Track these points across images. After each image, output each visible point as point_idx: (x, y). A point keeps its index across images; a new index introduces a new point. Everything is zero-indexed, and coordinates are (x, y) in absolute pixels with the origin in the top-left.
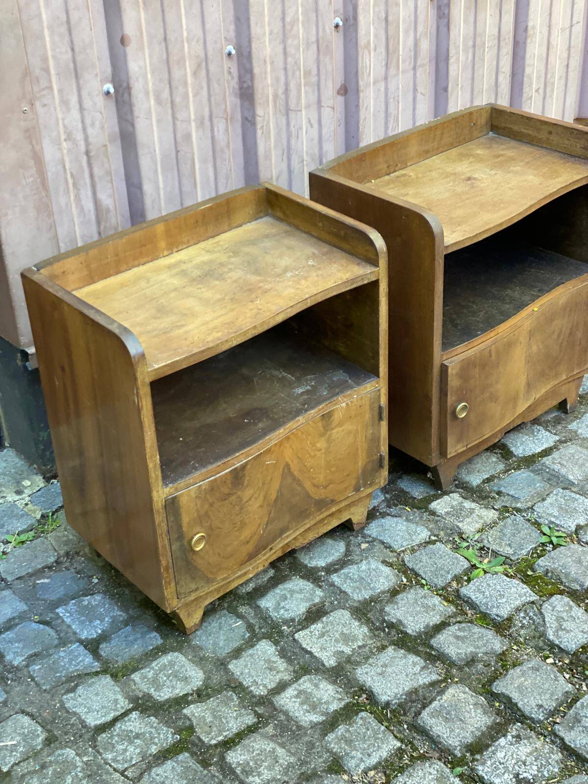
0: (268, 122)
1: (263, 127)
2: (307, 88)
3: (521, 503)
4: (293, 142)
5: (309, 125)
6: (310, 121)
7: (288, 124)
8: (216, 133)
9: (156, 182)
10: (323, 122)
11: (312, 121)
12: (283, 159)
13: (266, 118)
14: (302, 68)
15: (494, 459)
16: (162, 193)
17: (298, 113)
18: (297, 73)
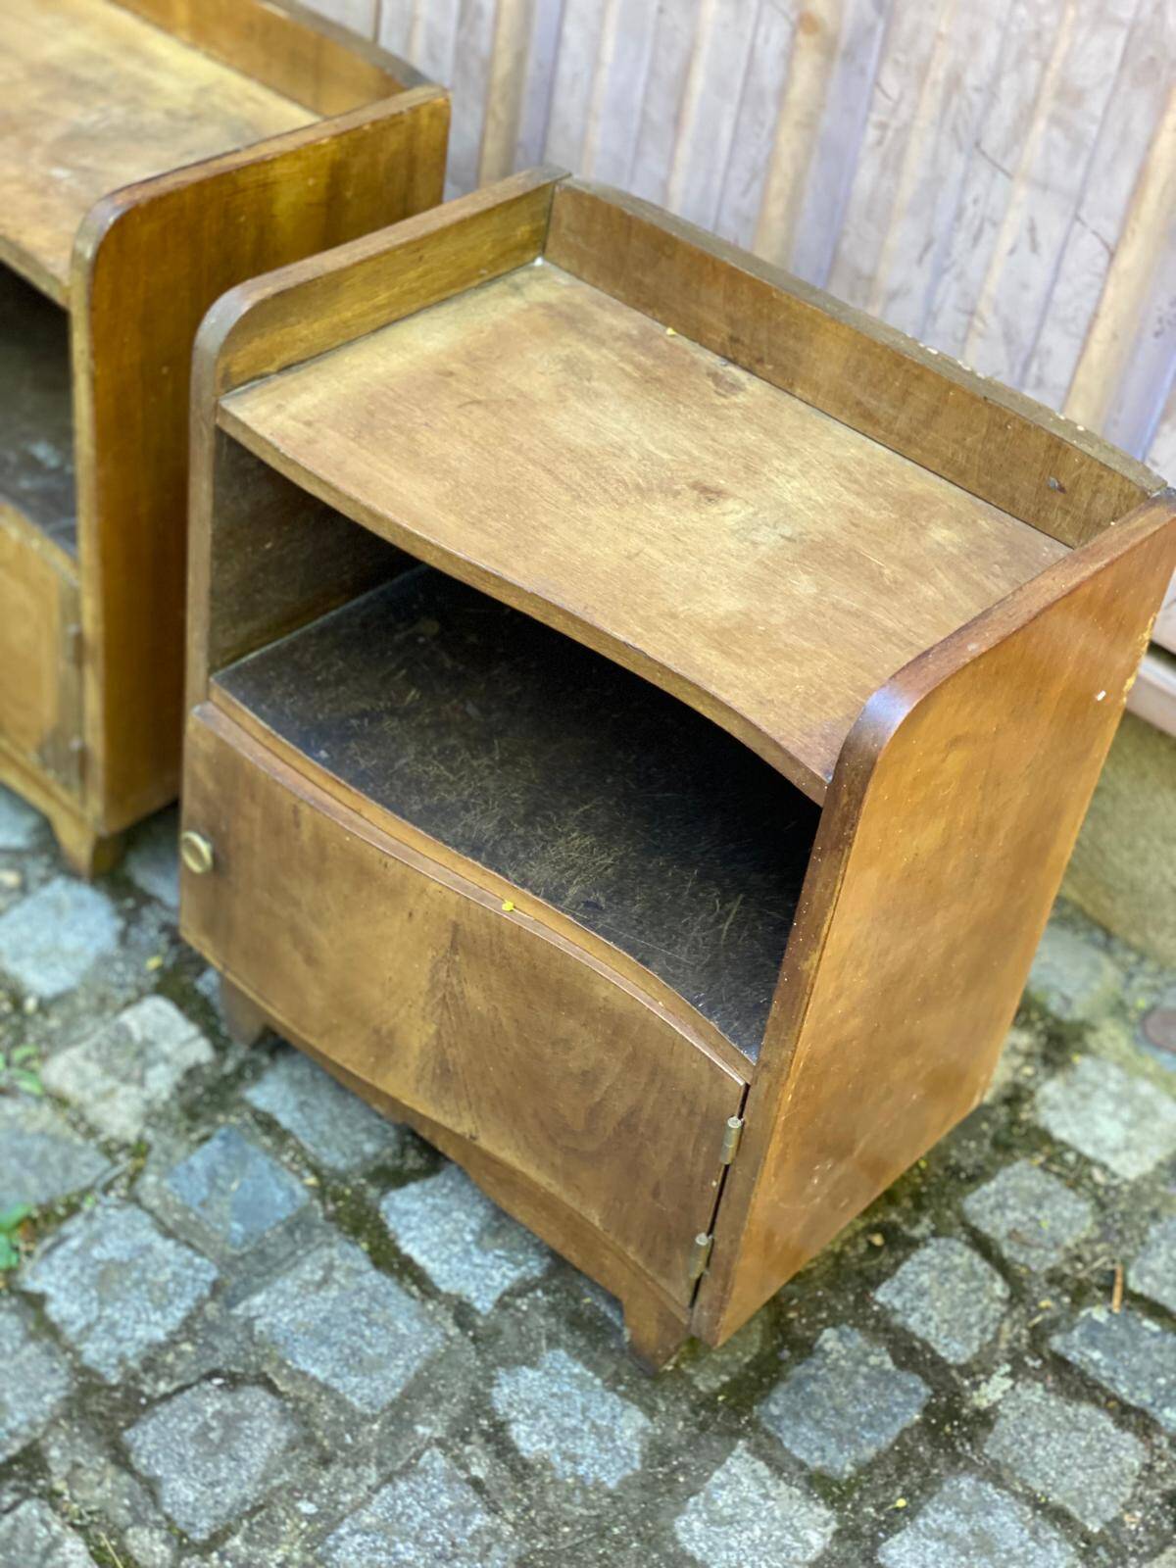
0: (906, 128)
1: (883, 126)
2: (1056, 134)
3: (158, 1185)
4: (962, 239)
5: (1026, 236)
6: (1032, 229)
7: (965, 182)
8: (760, 41)
9: (596, 41)
10: (1070, 265)
11: (1041, 237)
12: (920, 260)
13: (904, 111)
14: (1056, 65)
15: (369, 1148)
16: (604, 76)
17: (1000, 175)
18: (1034, 67)
